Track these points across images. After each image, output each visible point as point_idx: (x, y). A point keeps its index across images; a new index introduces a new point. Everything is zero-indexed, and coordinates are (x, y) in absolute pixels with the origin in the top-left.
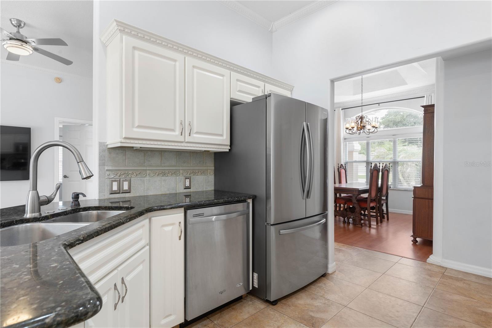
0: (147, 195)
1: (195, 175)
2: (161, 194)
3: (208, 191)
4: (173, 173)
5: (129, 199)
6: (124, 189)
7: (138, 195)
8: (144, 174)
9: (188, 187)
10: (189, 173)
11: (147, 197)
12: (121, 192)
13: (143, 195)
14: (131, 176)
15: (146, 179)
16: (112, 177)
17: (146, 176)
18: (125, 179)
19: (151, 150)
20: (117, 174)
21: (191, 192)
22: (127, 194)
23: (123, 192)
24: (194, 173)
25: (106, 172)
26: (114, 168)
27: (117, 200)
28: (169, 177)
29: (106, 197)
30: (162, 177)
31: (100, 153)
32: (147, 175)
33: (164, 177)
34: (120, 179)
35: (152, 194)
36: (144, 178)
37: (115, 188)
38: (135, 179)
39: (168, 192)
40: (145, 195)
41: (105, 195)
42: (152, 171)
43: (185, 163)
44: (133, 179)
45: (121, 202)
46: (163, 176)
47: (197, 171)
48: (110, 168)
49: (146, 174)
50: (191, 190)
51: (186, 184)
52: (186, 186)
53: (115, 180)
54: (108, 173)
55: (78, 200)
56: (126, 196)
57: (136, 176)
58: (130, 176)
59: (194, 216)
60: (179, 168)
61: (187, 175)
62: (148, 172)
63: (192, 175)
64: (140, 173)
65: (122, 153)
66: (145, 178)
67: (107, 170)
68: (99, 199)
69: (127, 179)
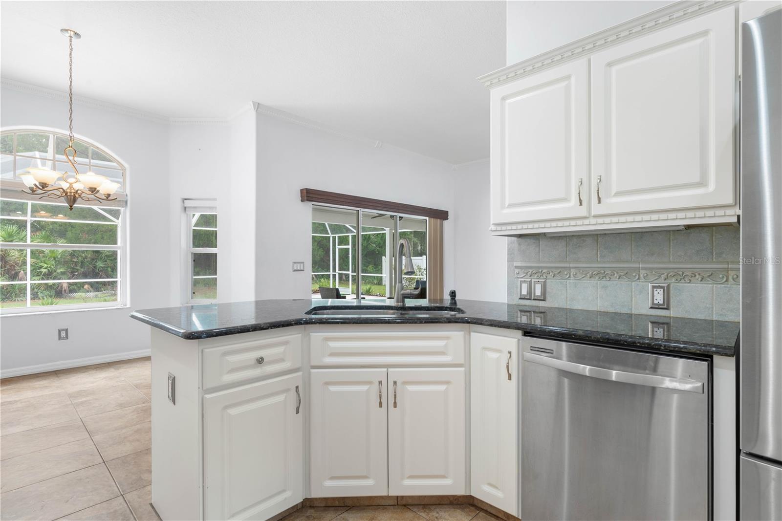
0: (572, 308)
1: (683, 281)
2: (598, 311)
3: (728, 322)
4: (622, 274)
5: (543, 311)
6: (536, 294)
7: (556, 306)
8: (567, 275)
9: (658, 304)
10: (663, 277)
11: (571, 310)
12: (533, 298)
13: (565, 307)
14: (547, 277)
15: (570, 283)
16: (522, 276)
17: (569, 277)
18: (537, 280)
19: (578, 236)
20: (527, 273)
21: (670, 317)
22: (540, 302)
23: (535, 298)
24: (681, 276)
25: (515, 270)
26: (524, 264)
27: (529, 310)
28: (614, 282)
29: (515, 303)
30: (599, 282)
31: (508, 245)
32: (572, 276)
33: (604, 282)
34: (531, 280)
35: (580, 308)
36: (565, 280)
37: (524, 292)
38: (552, 282)
39: (611, 310)
40: (568, 307)
41: (514, 300)
42: (580, 270)
43: (653, 254)
44: (550, 280)
45: (533, 312)
46: (600, 279)
47: (689, 273)
48: (519, 264)
49: (570, 274)
50: (672, 313)
51: (655, 298)
52: (656, 302)
53: (525, 281)
54: (517, 271)
55: (455, 299)
56: (540, 305)
57: (553, 277)
58: (544, 276)
59: (532, 348)
60: (637, 266)
61: (660, 280)
62: (573, 271)
63: (673, 280)
64: (559, 273)
65: (534, 243)
66: (568, 281)
67: (516, 267)
68: (508, 304)
69: (539, 280)
